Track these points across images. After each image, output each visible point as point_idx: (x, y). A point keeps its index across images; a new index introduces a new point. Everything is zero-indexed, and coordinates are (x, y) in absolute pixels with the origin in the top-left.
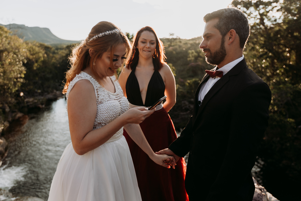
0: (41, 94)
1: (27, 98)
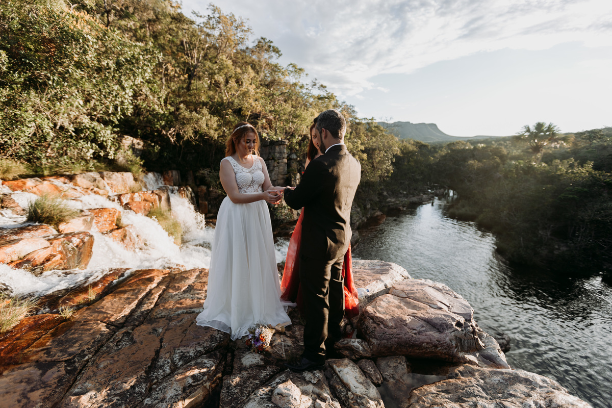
0: (406, 196)
1: (390, 198)
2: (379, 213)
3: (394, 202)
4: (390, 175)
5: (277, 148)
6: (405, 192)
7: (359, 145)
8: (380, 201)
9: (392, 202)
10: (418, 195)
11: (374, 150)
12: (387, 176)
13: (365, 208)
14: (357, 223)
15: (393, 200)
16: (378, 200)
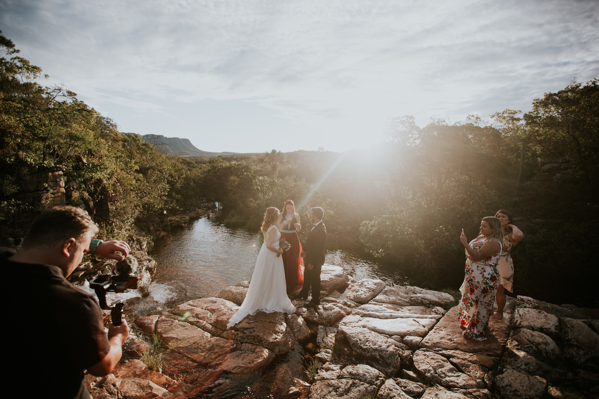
1: (170, 216)
2: (163, 233)
3: (175, 220)
4: (167, 194)
6: (182, 209)
7: (133, 165)
8: (160, 221)
9: (173, 221)
10: (194, 210)
11: (148, 169)
12: (164, 195)
13: (149, 231)
15: (174, 218)
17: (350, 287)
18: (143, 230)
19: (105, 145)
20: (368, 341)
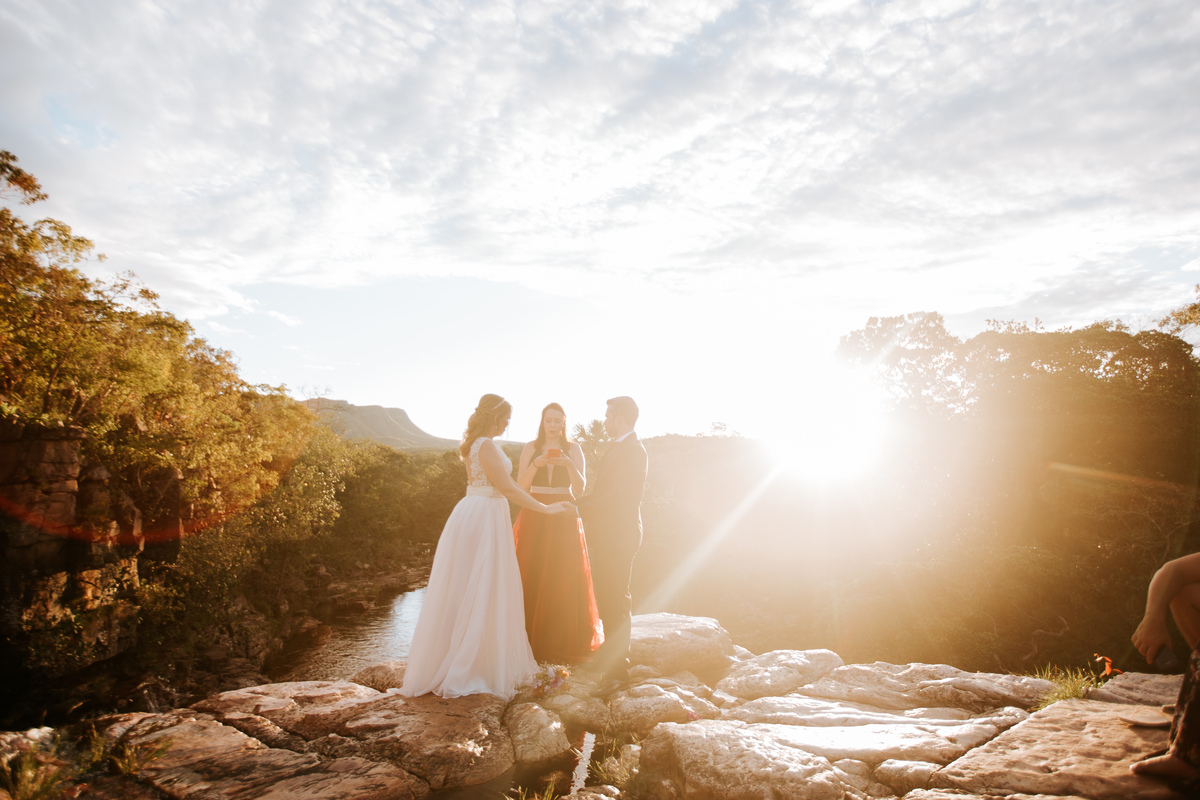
0: (370, 574)
1: (335, 580)
2: (311, 623)
3: (344, 591)
4: (332, 524)
5: (50, 450)
6: (367, 566)
7: (259, 450)
8: (310, 593)
9: (340, 592)
10: (397, 570)
11: (294, 463)
12: (327, 528)
13: (277, 613)
14: (262, 654)
15: (343, 586)
16: (306, 589)
17: (733, 666)
18: (262, 610)
19: (197, 395)
20: (741, 756)
